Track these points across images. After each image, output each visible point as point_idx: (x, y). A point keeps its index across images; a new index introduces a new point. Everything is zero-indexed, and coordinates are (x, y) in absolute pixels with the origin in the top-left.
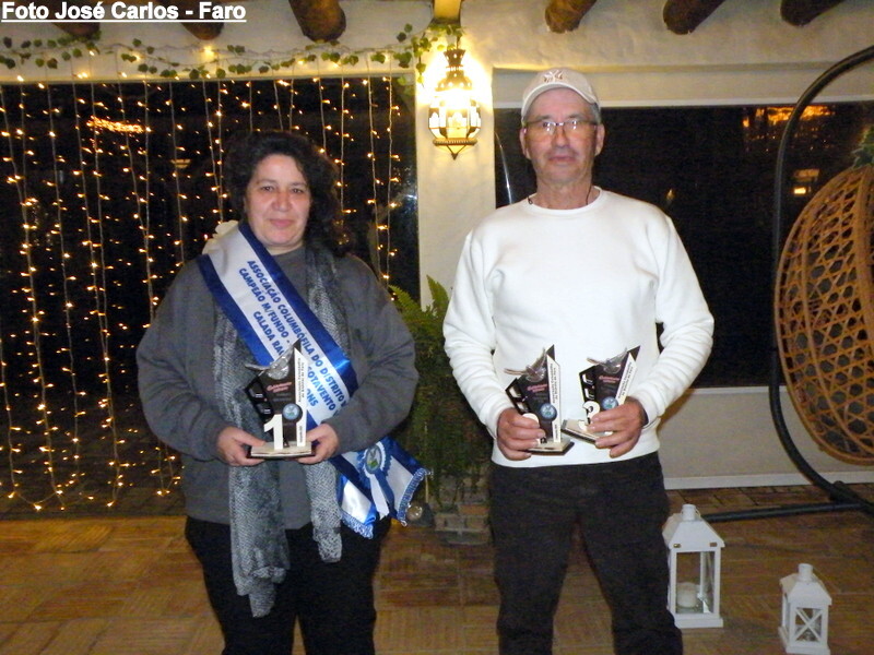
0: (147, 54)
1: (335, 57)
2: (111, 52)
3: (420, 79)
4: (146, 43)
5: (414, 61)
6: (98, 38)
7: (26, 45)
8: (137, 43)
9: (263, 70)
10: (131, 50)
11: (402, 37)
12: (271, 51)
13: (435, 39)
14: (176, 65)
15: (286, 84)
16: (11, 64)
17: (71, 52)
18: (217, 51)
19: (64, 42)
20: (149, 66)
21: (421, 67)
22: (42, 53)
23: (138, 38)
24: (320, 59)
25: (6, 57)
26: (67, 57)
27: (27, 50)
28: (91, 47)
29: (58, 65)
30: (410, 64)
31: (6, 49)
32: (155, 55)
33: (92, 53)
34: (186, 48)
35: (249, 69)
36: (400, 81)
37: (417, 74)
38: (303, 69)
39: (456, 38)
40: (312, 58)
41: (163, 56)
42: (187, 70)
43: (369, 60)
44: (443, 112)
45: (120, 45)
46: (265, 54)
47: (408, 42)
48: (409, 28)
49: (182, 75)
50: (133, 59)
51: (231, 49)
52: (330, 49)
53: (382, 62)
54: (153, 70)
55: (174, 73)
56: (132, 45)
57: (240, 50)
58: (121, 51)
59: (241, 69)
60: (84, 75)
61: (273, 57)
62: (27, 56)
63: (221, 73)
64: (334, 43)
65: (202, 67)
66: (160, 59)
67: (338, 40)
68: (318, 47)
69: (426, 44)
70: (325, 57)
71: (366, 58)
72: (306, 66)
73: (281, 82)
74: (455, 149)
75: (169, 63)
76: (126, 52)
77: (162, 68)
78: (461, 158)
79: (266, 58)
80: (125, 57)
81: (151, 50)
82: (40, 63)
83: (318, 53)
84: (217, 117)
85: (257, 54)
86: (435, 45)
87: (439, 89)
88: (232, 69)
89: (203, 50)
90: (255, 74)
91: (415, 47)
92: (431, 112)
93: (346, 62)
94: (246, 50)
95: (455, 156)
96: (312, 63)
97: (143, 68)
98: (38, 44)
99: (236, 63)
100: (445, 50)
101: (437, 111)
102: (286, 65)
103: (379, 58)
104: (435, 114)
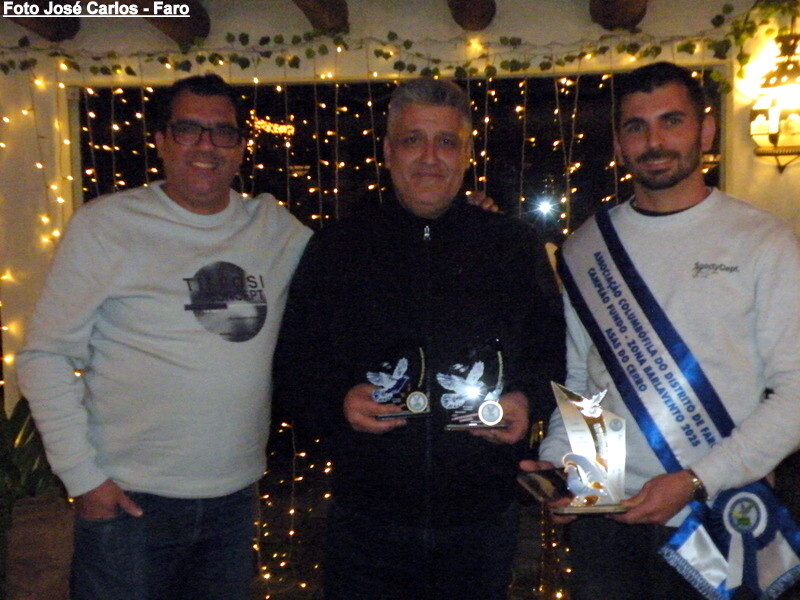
0: (403, 49)
1: (633, 49)
2: (361, 48)
3: (740, 74)
4: (403, 36)
5: (734, 52)
6: (347, 31)
7: (265, 41)
8: (392, 36)
9: (545, 66)
10: (384, 44)
11: (718, 21)
12: (554, 43)
13: (765, 22)
14: (437, 61)
15: (569, 83)
16: (244, 64)
17: (315, 48)
18: (486, 45)
19: (309, 38)
20: (407, 63)
21: (743, 58)
22: (282, 51)
23: (395, 31)
24: (613, 51)
25: (240, 55)
26: (310, 54)
27: (265, 48)
28: (338, 42)
29: (301, 65)
30: (727, 54)
31: (242, 47)
32: (414, 50)
33: (339, 49)
34: (450, 41)
35: (526, 65)
36: (714, 76)
37: (737, 67)
38: (591, 63)
39: (789, 18)
40: (603, 50)
41: (422, 51)
42: (450, 67)
43: (676, 51)
44: (774, 115)
45: (371, 39)
46: (545, 47)
47: (727, 28)
48: (728, 9)
49: (445, 73)
50: (387, 56)
51: (504, 41)
52: (628, 39)
53: (691, 52)
54: (412, 68)
55: (436, 72)
56: (385, 39)
57: (515, 43)
58: (374, 47)
59: (514, 65)
60: (327, 75)
61: (556, 49)
62: (267, 55)
63: (491, 70)
64: (634, 31)
65: (468, 64)
66: (419, 55)
67: (639, 26)
68: (611, 36)
69: (751, 30)
70: (622, 49)
71: (672, 50)
72: (594, 60)
73: (563, 81)
74: (783, 160)
75: (429, 59)
76: (380, 47)
77: (421, 65)
78: (790, 172)
79: (547, 52)
80: (378, 54)
81: (408, 44)
82: (280, 62)
83: (612, 44)
84: (484, 124)
85: (535, 47)
86: (762, 30)
87: (766, 85)
88: (504, 65)
89: (469, 44)
90: (534, 70)
91: (737, 33)
92: (753, 115)
93: (646, 54)
94: (523, 42)
95: (781, 169)
96: (601, 57)
97: (399, 66)
98: (279, 40)
99: (509, 58)
100: (776, 34)
101: (765, 112)
102: (570, 59)
103: (688, 48)
104: (760, 118)
